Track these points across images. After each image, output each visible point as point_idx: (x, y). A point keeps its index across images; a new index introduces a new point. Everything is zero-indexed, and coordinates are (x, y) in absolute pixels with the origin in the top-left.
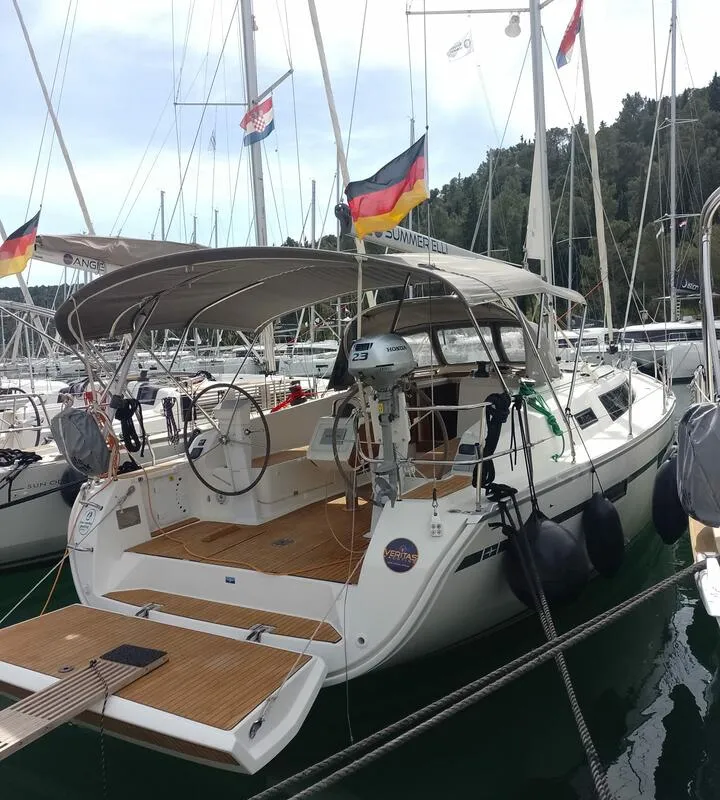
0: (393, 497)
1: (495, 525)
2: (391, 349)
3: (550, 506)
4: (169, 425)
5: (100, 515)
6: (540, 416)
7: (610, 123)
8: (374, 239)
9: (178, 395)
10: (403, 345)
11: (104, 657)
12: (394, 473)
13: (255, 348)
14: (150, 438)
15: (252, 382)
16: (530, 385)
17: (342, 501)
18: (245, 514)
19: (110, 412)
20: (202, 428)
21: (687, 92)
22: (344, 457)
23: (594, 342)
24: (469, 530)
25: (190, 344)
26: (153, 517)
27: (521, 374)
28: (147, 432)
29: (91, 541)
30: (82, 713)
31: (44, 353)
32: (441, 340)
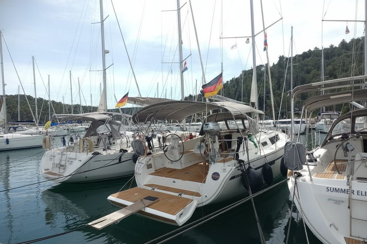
0: (214, 162)
1: (238, 170)
2: (214, 125)
3: (254, 166)
4: (159, 144)
5: (143, 165)
6: (252, 143)
7: (276, 63)
8: (210, 98)
9: (161, 136)
10: (217, 124)
11: (144, 199)
12: (215, 156)
13: (181, 124)
14: (155, 147)
15: (180, 133)
16: (251, 135)
17: (202, 163)
18: (177, 166)
19: (145, 140)
20: (167, 144)
21: (296, 55)
22: (203, 152)
23: (270, 124)
24: (232, 170)
25: (164, 123)
26: (155, 167)
27: (248, 132)
28: (154, 145)
29: (140, 172)
30: (139, 211)
31: (128, 124)
32: (228, 123)
